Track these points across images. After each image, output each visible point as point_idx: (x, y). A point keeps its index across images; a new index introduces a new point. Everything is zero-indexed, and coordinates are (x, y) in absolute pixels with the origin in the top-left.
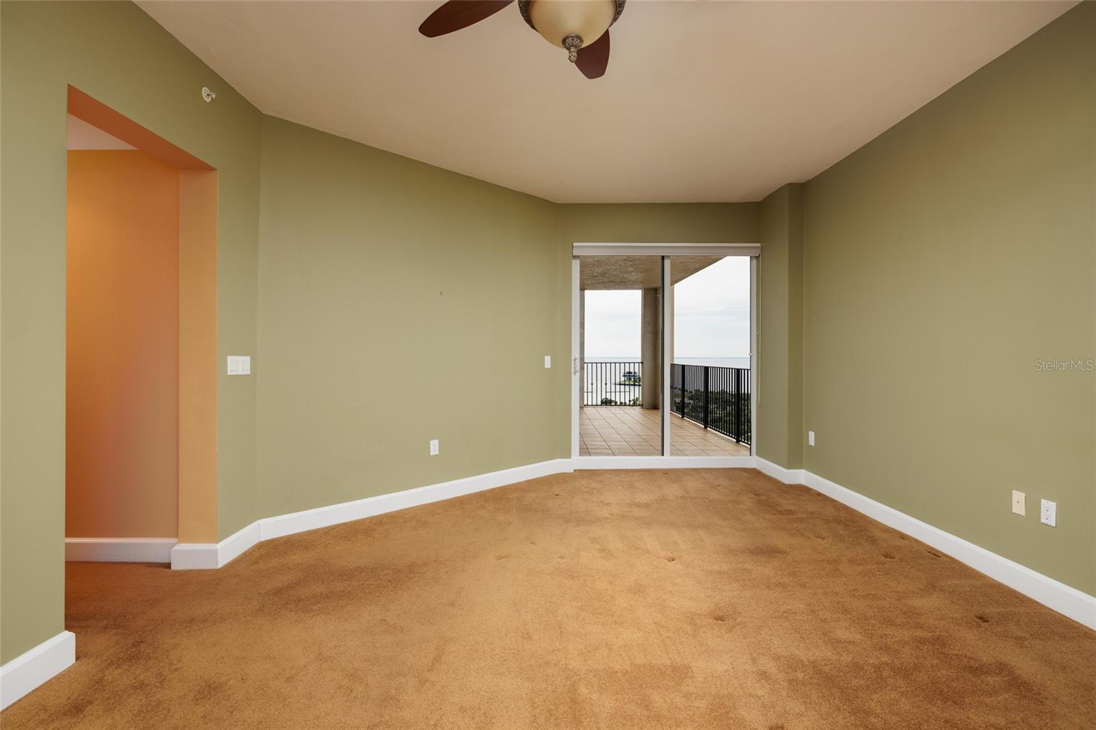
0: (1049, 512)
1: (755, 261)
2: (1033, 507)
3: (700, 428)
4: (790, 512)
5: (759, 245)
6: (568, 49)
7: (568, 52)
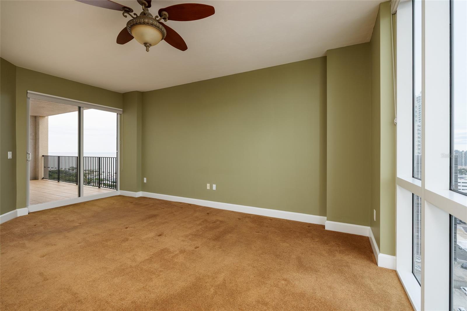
0: (214, 187)
1: (119, 116)
2: (211, 187)
3: (75, 185)
4: (147, 205)
5: (122, 110)
6: (146, 47)
7: (146, 48)
